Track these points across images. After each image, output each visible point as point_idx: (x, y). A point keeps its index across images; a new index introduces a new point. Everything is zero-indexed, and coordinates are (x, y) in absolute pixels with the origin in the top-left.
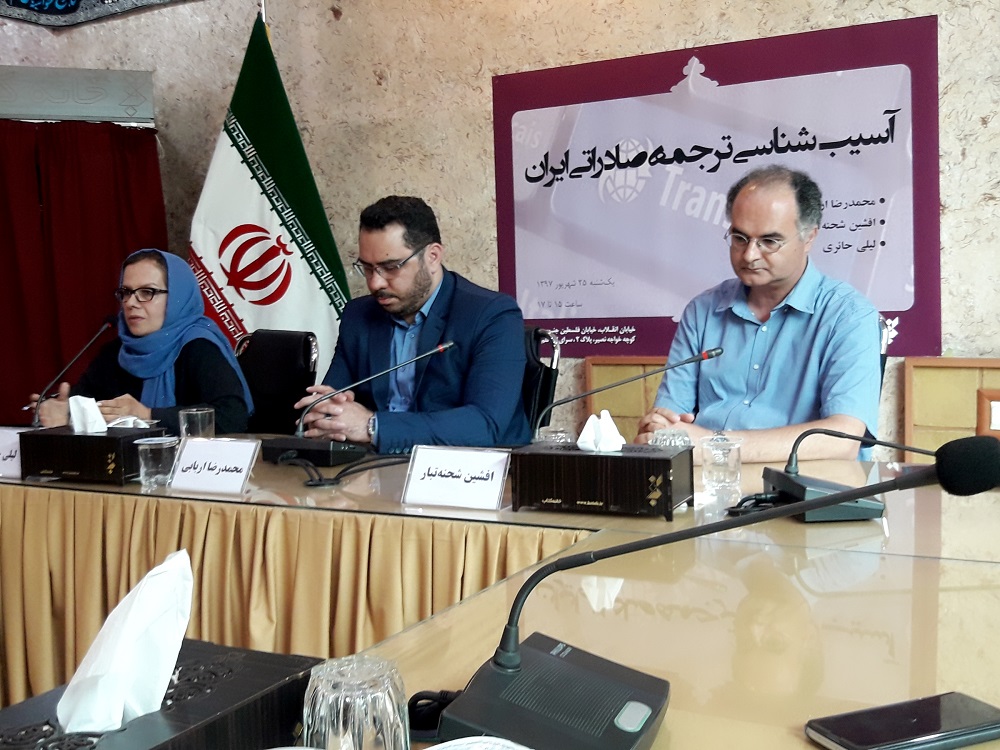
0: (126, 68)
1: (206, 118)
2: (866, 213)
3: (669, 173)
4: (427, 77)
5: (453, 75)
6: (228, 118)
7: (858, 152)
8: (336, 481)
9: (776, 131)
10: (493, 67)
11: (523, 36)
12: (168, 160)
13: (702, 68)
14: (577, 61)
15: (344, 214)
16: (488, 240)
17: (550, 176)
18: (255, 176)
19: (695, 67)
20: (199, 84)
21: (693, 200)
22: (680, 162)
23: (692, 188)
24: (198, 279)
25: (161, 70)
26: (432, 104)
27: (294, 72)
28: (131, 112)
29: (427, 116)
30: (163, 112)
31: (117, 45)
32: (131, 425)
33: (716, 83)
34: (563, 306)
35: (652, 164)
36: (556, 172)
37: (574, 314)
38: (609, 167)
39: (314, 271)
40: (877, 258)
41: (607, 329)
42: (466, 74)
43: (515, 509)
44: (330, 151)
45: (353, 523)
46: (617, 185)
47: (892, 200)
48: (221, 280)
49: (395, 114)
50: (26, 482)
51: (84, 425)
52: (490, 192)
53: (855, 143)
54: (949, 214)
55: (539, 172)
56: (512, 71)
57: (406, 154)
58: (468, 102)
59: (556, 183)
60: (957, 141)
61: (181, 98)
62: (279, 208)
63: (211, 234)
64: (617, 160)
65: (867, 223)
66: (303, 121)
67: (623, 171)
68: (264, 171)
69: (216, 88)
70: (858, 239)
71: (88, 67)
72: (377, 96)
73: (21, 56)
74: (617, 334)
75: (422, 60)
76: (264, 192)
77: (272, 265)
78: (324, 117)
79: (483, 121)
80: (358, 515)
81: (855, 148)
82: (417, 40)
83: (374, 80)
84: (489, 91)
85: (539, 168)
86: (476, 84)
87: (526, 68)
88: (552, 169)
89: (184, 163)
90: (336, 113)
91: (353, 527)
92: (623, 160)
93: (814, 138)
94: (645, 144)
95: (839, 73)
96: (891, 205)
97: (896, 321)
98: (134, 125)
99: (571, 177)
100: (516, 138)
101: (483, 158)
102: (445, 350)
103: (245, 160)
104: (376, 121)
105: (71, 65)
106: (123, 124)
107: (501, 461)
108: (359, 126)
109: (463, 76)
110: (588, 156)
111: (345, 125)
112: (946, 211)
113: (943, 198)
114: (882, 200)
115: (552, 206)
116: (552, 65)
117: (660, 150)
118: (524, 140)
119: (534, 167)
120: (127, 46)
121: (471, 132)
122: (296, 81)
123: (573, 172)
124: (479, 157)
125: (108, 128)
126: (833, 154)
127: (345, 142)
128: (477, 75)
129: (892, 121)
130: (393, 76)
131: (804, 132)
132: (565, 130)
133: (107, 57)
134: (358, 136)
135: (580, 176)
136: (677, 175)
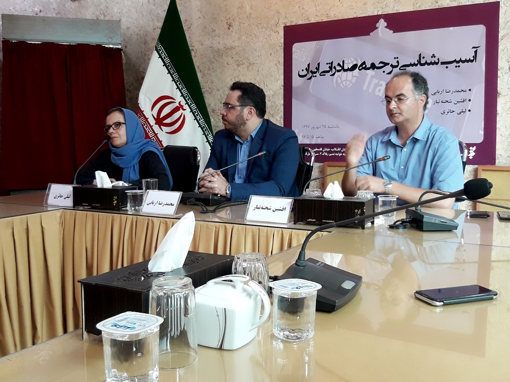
0: (107, 18)
1: (145, 43)
2: (462, 96)
3: (368, 74)
4: (252, 26)
5: (265, 25)
6: (157, 44)
7: (459, 66)
8: (214, 211)
9: (420, 55)
10: (284, 21)
11: (299, 7)
12: (126, 63)
13: (385, 24)
14: (325, 19)
15: (210, 91)
16: (279, 105)
17: (310, 75)
18: (169, 72)
19: (382, 24)
20: (142, 27)
21: (379, 88)
22: (373, 69)
23: (379, 82)
24: (142, 120)
25: (124, 20)
26: (254, 39)
27: (188, 22)
28: (110, 40)
29: (251, 45)
30: (124, 40)
31: (102, 7)
32: (121, 185)
33: (392, 32)
34: (315, 137)
35: (360, 70)
36: (313, 73)
37: (319, 141)
38: (339, 71)
39: (196, 119)
40: (466, 118)
41: (336, 149)
42: (271, 25)
43: (295, 224)
44: (204, 61)
45: (224, 227)
46: (343, 80)
47: (475, 90)
48: (152, 122)
49: (236, 43)
50: (75, 209)
51: (102, 184)
52: (281, 82)
53: (458, 62)
54: (502, 97)
55: (305, 72)
56: (293, 24)
57: (241, 63)
58: (272, 38)
59: (313, 78)
60: (507, 62)
61: (133, 33)
62: (180, 88)
63: (148, 100)
64: (343, 67)
65: (462, 101)
66: (191, 46)
67: (346, 73)
68: (174, 70)
69: (150, 29)
70: (458, 109)
71: (88, 18)
72: (228, 35)
73: (57, 12)
74: (340, 152)
75: (250, 17)
76: (174, 80)
77: (176, 115)
78: (202, 44)
79: (279, 47)
80: (225, 224)
81: (458, 65)
82: (248, 8)
83: (227, 27)
84: (282, 33)
85: (305, 71)
86: (275, 30)
87: (300, 22)
88: (311, 72)
89: (134, 65)
90: (208, 43)
91: (223, 229)
92: (346, 68)
93: (438, 59)
94: (357, 61)
95: (451, 28)
96: (474, 93)
97: (474, 148)
98: (111, 46)
99: (320, 75)
100: (294, 56)
101: (278, 65)
102: (262, 155)
103: (165, 65)
104: (227, 47)
105: (79, 16)
106: (106, 46)
107: (289, 203)
108: (219, 49)
109: (270, 26)
110: (329, 65)
111: (212, 48)
112: (500, 96)
113: (499, 89)
114: (470, 90)
115: (311, 90)
116: (313, 21)
117: (364, 63)
118: (298, 57)
119: (303, 70)
120: (107, 8)
121: (272, 53)
122: (189, 26)
123: (321, 73)
124: (276, 65)
125: (99, 47)
126: (447, 67)
127: (212, 56)
128: (277, 25)
129: (476, 52)
130: (236, 25)
131: (434, 56)
132: (318, 52)
133: (97, 13)
134: (218, 54)
135: (325, 75)
136: (372, 76)
